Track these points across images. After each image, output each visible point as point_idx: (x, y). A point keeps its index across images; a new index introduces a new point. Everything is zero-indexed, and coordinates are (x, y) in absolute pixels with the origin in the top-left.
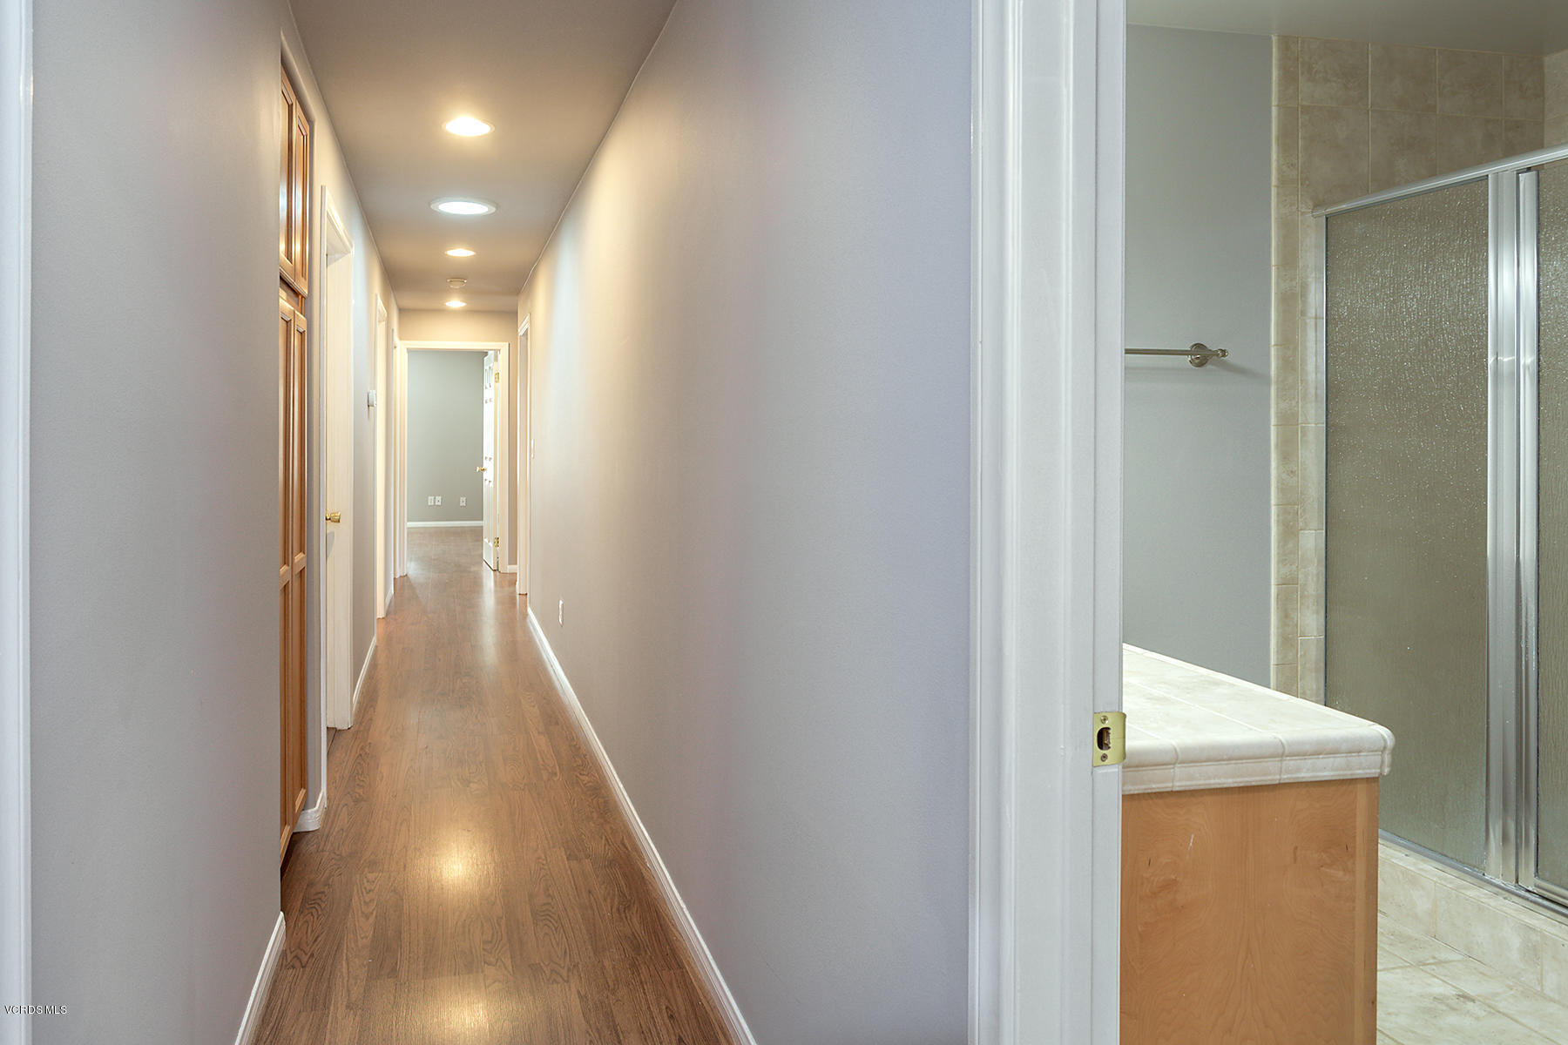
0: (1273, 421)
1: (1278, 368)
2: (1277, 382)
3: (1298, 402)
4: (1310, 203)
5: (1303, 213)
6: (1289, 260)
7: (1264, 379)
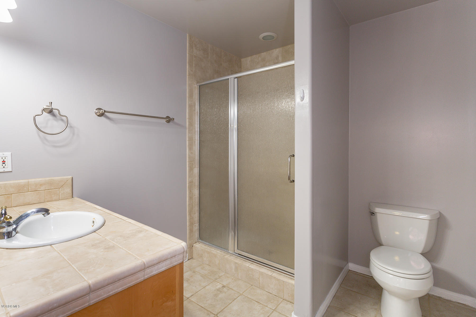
0: (187, 139)
1: (188, 125)
2: (188, 129)
3: (193, 134)
4: (196, 82)
5: (194, 84)
6: (191, 96)
7: (185, 127)
